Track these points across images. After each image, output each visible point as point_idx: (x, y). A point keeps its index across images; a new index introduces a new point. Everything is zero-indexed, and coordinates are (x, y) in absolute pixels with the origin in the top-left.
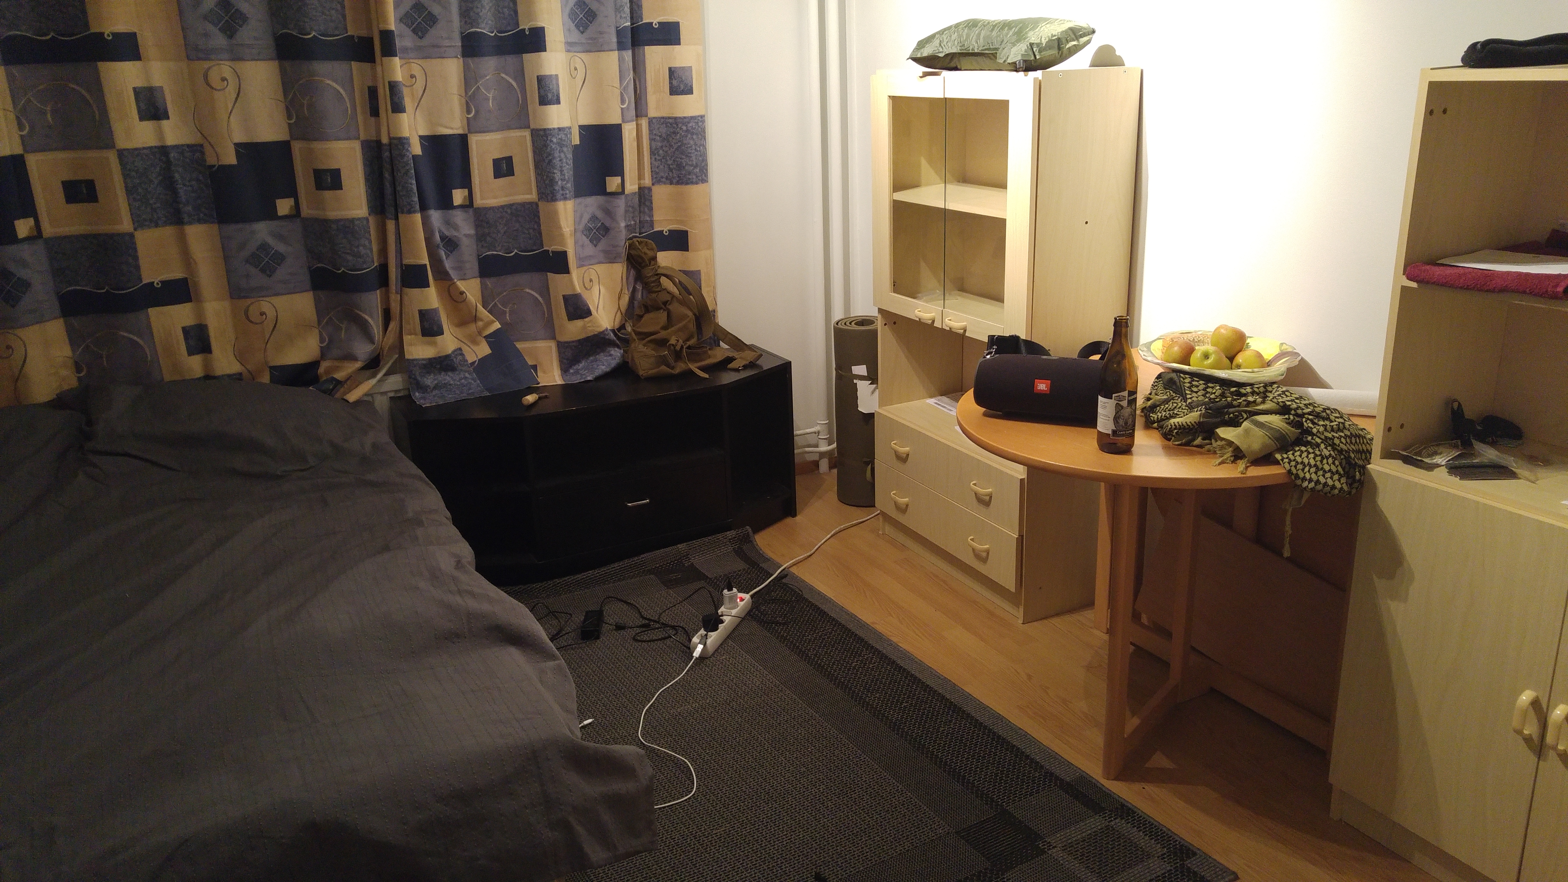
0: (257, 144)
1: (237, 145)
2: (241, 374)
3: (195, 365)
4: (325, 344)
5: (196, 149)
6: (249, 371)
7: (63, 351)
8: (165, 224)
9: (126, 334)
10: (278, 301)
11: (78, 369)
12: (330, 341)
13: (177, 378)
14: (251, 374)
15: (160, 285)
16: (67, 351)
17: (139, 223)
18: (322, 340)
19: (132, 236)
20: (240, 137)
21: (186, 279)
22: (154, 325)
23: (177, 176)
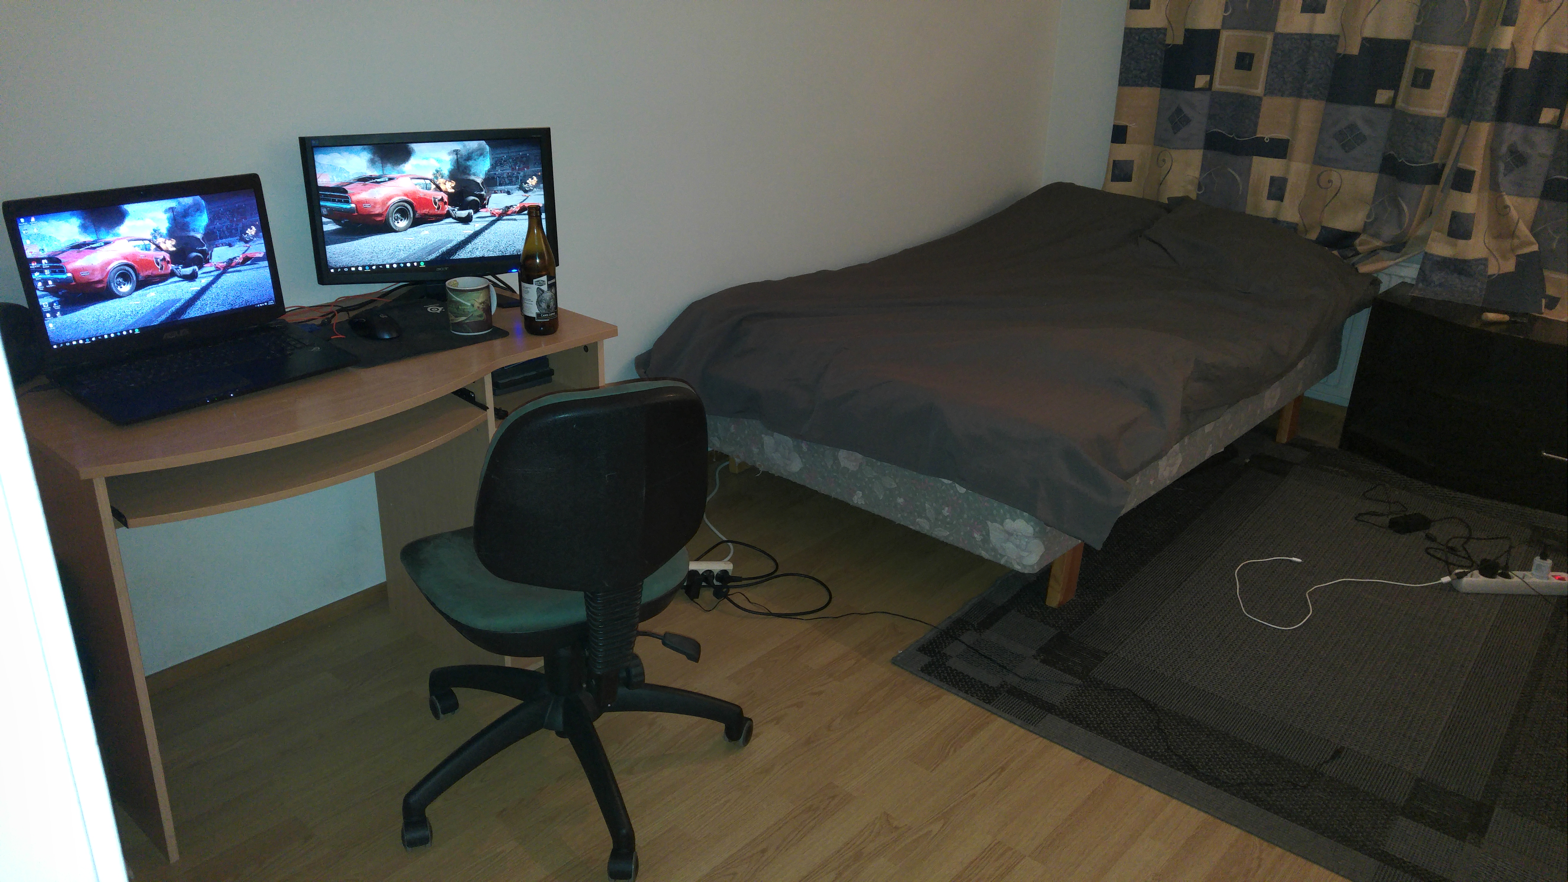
0: (1381, 40)
1: (1365, 39)
2: (1297, 224)
3: (1268, 208)
4: (1370, 220)
5: (1334, 38)
6: (1304, 225)
7: (1194, 172)
8: (1290, 95)
9: (1232, 171)
10: (1347, 175)
11: (1200, 188)
12: (1376, 219)
13: (1254, 213)
14: (1305, 227)
15: (1268, 141)
16: (1197, 174)
17: (1270, 90)
18: (1368, 216)
19: (1260, 99)
20: (1369, 33)
21: (1289, 140)
22: (1253, 169)
23: (1311, 59)
